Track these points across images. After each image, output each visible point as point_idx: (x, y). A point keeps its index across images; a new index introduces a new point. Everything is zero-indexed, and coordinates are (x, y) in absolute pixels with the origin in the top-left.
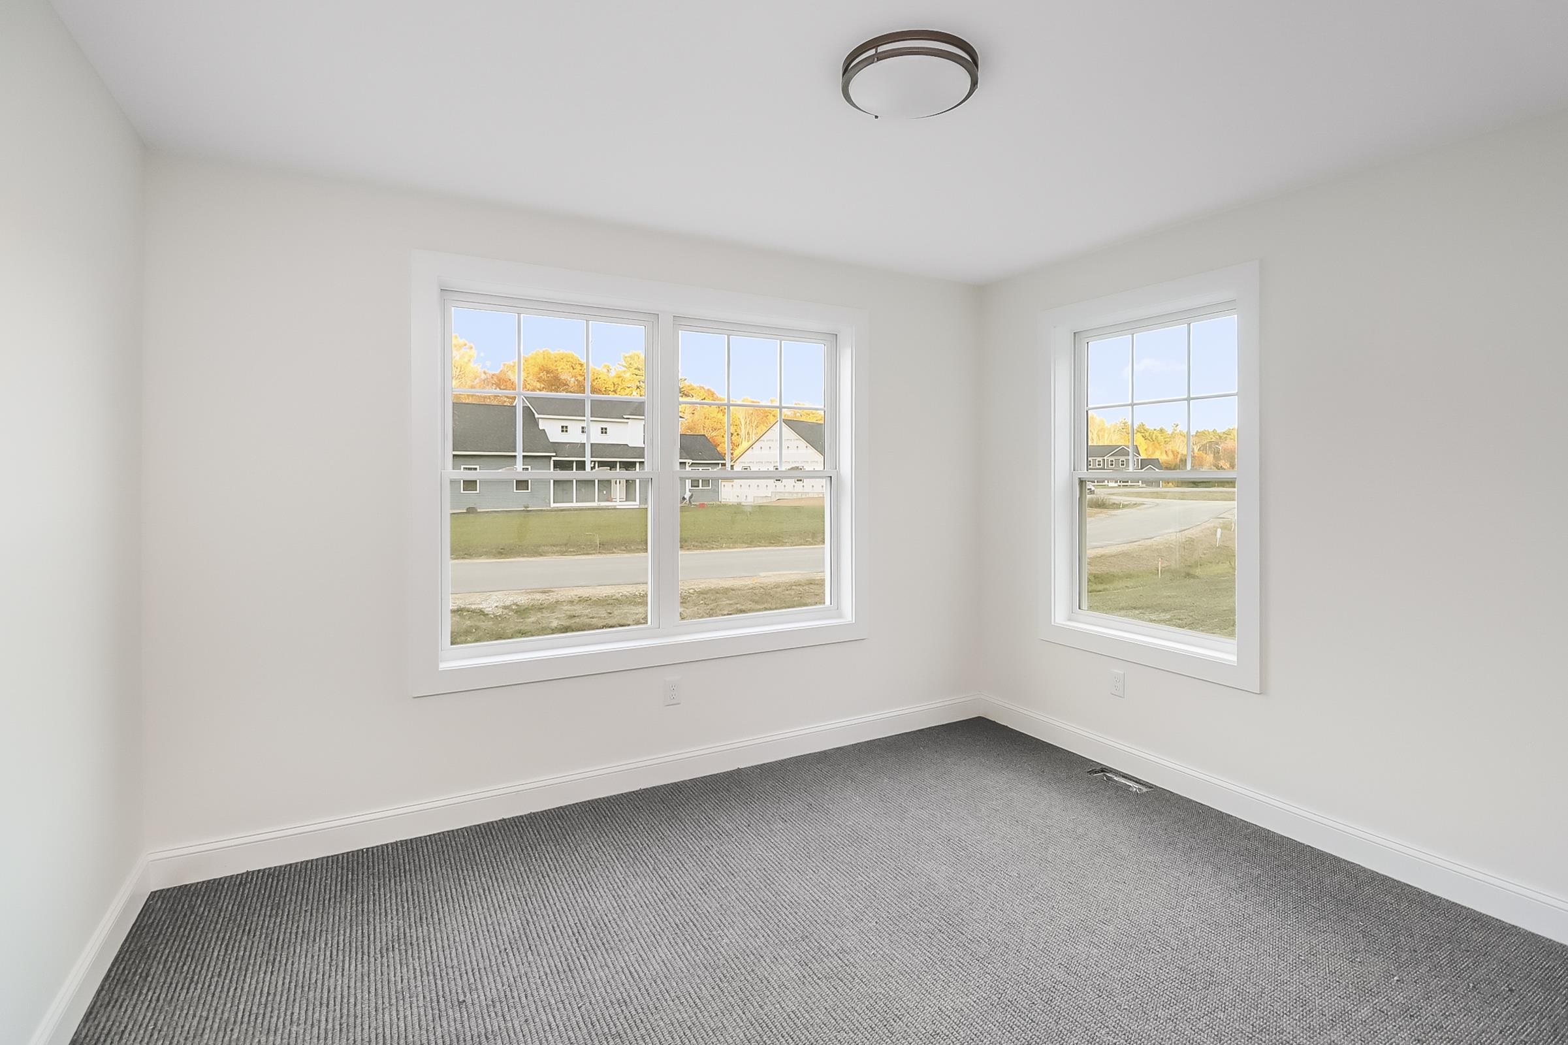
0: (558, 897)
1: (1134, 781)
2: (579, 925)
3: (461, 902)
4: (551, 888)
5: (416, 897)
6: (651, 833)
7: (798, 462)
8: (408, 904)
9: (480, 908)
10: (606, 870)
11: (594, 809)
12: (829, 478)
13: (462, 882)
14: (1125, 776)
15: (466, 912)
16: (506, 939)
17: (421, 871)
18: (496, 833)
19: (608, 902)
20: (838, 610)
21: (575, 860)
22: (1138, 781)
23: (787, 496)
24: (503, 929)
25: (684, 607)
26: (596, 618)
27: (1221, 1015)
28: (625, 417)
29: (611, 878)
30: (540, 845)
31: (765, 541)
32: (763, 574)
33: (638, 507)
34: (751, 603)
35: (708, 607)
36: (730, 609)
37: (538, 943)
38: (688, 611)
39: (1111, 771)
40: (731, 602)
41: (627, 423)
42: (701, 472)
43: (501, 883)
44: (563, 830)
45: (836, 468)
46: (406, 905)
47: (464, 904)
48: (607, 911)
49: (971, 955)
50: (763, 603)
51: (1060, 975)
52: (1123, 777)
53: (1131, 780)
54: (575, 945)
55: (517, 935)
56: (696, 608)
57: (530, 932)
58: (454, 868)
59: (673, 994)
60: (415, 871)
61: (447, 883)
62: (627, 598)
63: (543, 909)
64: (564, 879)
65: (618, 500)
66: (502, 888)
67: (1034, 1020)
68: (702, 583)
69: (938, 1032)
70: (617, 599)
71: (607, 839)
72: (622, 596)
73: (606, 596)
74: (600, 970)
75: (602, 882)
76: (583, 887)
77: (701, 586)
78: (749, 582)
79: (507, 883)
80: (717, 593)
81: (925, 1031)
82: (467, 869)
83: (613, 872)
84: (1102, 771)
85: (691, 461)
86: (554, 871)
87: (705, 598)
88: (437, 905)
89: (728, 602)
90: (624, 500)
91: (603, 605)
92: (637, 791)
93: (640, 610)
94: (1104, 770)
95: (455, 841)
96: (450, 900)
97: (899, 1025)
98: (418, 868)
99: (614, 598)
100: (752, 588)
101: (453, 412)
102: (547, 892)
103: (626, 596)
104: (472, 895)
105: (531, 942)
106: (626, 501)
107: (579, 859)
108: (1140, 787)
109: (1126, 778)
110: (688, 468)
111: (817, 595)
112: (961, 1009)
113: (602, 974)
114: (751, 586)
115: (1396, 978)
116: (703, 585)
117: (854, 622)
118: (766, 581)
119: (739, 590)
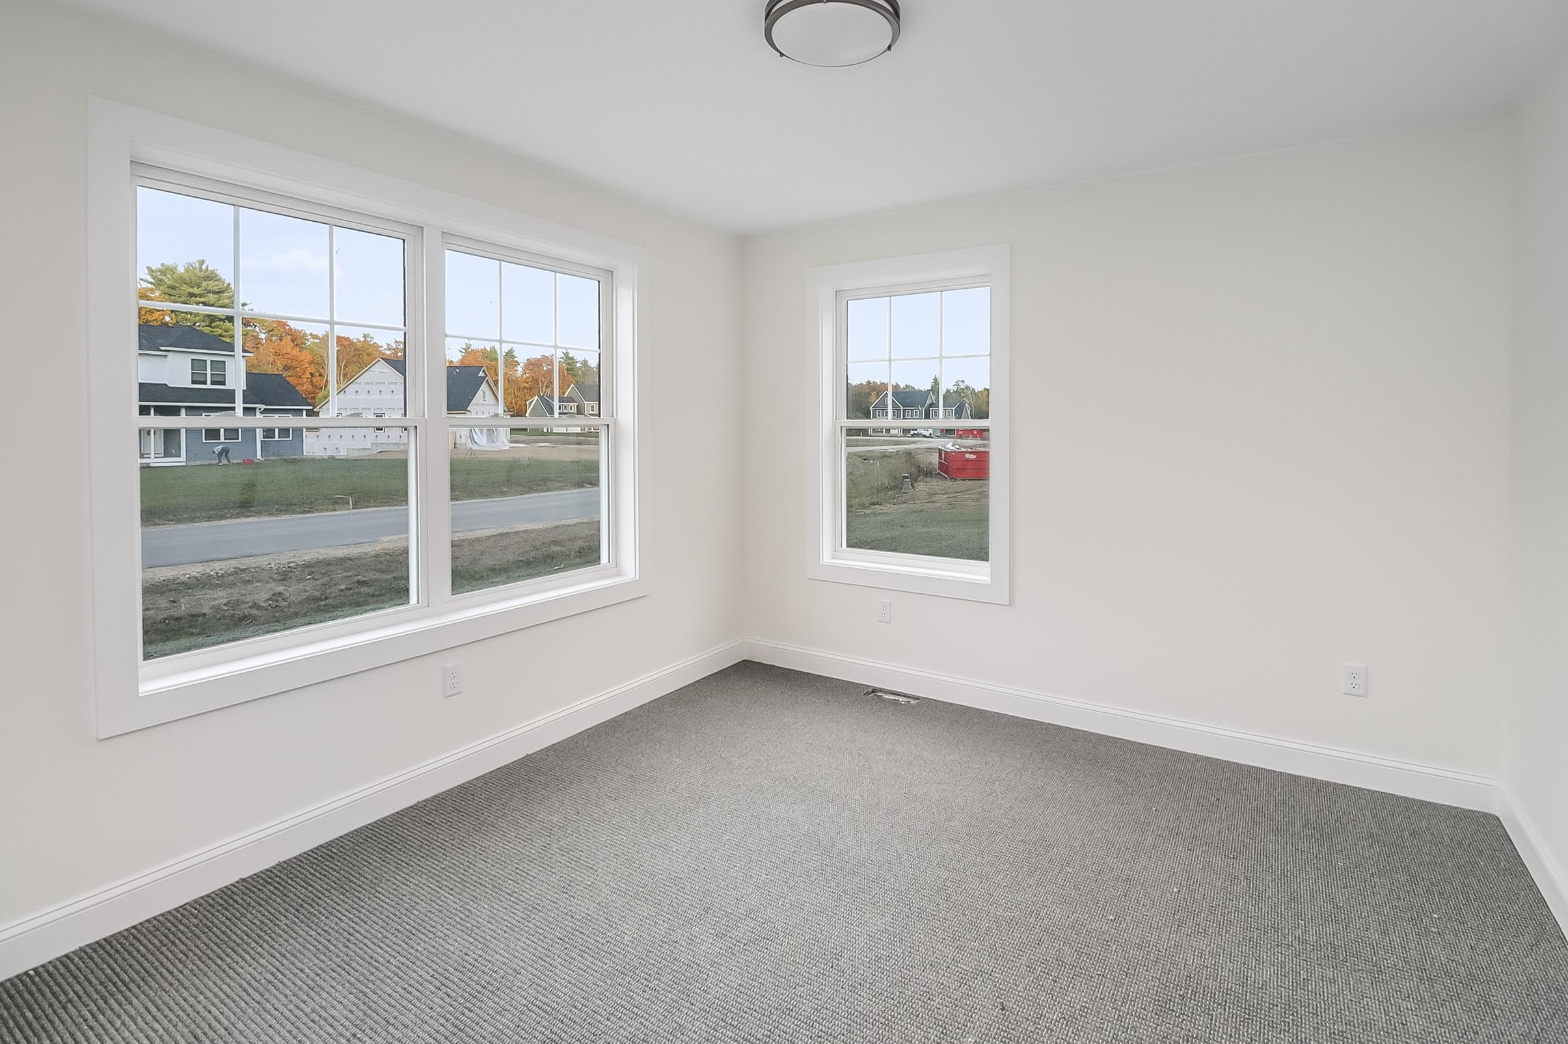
0: (387, 952)
1: (902, 696)
2: (436, 975)
3: (247, 998)
4: (369, 944)
5: (167, 1012)
6: (463, 848)
7: (382, 409)
8: (160, 1024)
9: (282, 997)
10: (434, 904)
11: (370, 838)
12: (606, 427)
13: (231, 972)
14: (894, 693)
15: (263, 1008)
16: (347, 1023)
17: (151, 975)
18: (242, 899)
19: (459, 939)
20: (617, 570)
21: (383, 904)
22: (905, 696)
23: (391, 448)
24: (334, 1013)
25: (284, 585)
26: (152, 609)
27: (1068, 869)
28: (162, 348)
29: (445, 911)
30: (320, 898)
31: (375, 500)
32: (385, 539)
33: (184, 464)
34: (375, 572)
35: (318, 582)
36: (349, 582)
37: (396, 1013)
38: (290, 589)
39: (881, 691)
40: (350, 574)
41: (166, 356)
42: (277, 421)
43: (293, 959)
44: (342, 872)
45: (613, 416)
46: (157, 1026)
47: (254, 1000)
48: (465, 950)
49: (865, 878)
50: (392, 572)
51: (944, 874)
52: (892, 694)
53: (900, 695)
54: (448, 1000)
55: (360, 1014)
56: (302, 585)
57: (375, 1003)
58: (204, 958)
59: (604, 1013)
60: (143, 979)
61: (206, 980)
62: (198, 580)
63: (377, 973)
64: (382, 930)
65: (153, 455)
66: (299, 965)
67: (946, 918)
68: (306, 554)
69: (879, 956)
70: (183, 583)
71: (411, 868)
72: (189, 578)
73: (164, 581)
74: (498, 1017)
75: (436, 919)
76: (414, 931)
77: (303, 559)
78: (370, 549)
79: (302, 956)
80: (329, 565)
81: (868, 960)
82: (227, 955)
83: (443, 904)
84: (873, 692)
85: (263, 407)
86: (362, 924)
87: (313, 572)
88: (210, 1012)
89: (345, 574)
90: (163, 455)
91: (162, 593)
92: (415, 805)
93: (220, 594)
94: (874, 690)
95: (183, 924)
96: (227, 1000)
97: (844, 962)
98: (143, 973)
99: (177, 581)
100: (374, 557)
101: (139, 334)
102: (368, 951)
103: (196, 578)
104: (259, 985)
105: (384, 1014)
106: (165, 456)
107: (387, 901)
108: (909, 700)
109: (895, 694)
110: (258, 415)
111: (457, 558)
112: (886, 930)
113: (504, 1020)
114: (373, 553)
115: (1154, 809)
116: (308, 556)
117: (638, 578)
118: (392, 547)
119: (358, 559)
